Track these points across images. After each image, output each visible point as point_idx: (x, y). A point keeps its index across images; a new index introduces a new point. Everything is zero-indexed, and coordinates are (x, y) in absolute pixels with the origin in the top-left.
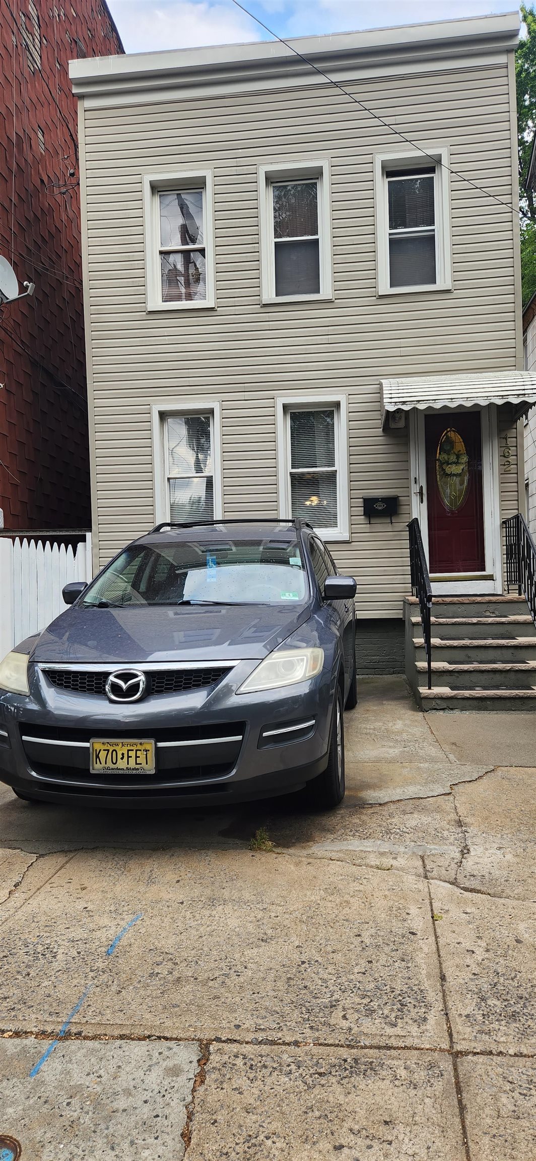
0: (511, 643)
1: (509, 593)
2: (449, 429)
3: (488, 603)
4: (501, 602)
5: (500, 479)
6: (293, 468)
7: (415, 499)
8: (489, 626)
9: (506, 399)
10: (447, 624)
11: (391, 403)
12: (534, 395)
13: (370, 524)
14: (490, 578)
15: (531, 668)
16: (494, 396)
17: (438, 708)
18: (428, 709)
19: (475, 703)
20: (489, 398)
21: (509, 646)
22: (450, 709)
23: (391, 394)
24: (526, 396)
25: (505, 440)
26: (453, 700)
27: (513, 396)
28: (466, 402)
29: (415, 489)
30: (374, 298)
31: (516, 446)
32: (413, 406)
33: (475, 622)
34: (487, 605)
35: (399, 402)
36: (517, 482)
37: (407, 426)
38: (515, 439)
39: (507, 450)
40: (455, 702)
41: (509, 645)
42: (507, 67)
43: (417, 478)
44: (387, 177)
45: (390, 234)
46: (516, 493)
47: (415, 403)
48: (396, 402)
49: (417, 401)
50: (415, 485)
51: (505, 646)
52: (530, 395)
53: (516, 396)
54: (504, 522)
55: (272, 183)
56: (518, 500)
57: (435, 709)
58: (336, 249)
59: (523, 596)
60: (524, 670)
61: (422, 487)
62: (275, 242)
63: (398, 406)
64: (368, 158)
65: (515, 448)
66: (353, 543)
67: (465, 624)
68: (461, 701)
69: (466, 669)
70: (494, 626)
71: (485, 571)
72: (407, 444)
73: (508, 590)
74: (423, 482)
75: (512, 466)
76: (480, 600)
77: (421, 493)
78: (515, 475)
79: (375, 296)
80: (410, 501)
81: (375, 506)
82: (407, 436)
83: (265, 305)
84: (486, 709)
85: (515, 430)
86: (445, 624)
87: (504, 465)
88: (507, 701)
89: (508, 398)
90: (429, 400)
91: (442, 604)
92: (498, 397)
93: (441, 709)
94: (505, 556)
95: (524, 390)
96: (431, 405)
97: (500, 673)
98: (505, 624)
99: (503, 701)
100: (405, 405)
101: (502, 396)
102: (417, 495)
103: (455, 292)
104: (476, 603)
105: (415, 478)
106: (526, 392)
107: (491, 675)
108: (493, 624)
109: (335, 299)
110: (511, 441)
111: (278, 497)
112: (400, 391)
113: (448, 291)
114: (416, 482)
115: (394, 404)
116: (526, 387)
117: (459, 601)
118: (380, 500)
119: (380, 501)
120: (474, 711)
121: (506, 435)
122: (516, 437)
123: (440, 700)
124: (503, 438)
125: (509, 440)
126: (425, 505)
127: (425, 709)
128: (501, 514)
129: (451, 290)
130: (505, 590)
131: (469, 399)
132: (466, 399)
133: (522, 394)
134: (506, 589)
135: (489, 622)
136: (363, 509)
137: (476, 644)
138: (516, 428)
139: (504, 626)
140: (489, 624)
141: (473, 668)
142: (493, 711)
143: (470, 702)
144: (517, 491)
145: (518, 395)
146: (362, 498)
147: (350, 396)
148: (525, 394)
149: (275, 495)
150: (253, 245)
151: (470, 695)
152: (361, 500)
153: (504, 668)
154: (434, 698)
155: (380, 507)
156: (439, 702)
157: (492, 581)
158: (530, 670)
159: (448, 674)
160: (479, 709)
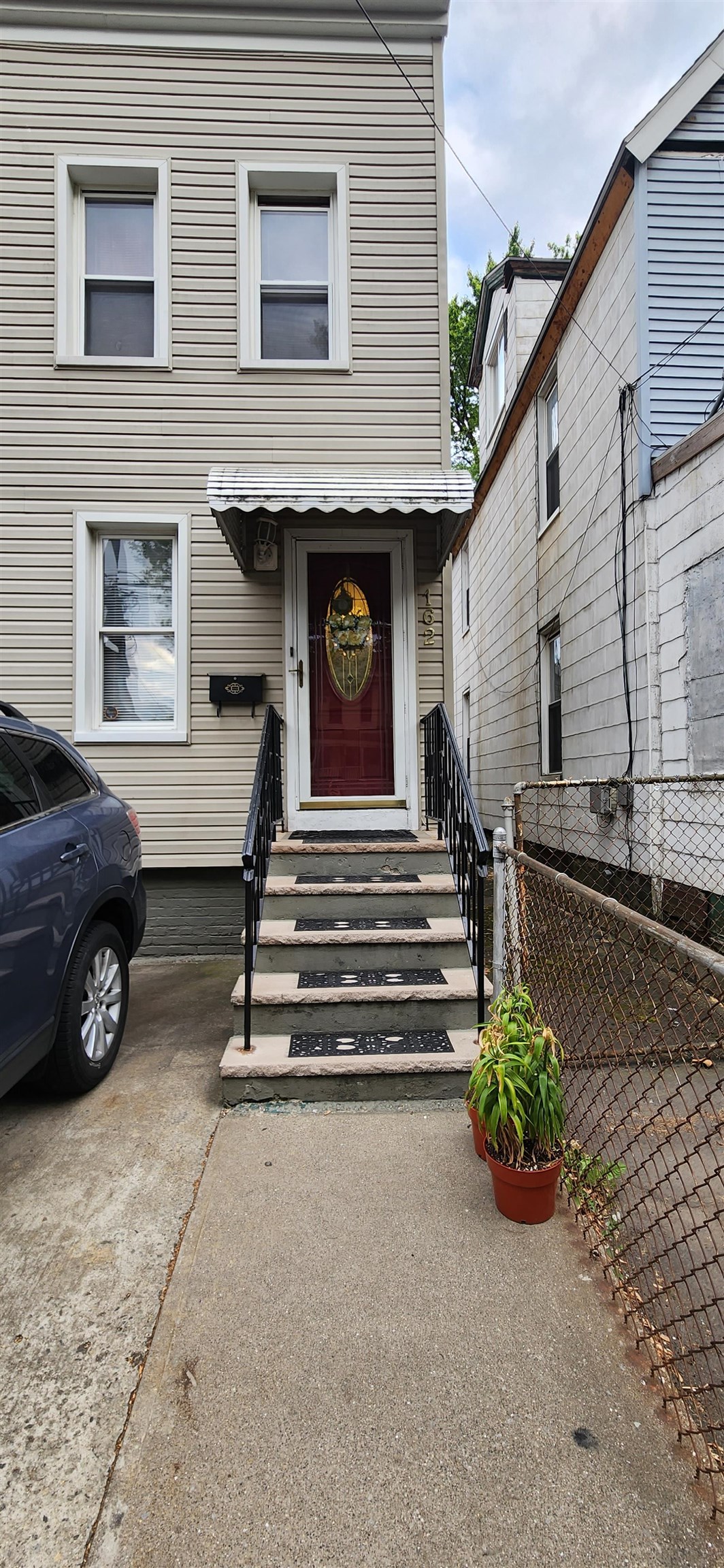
0: (417, 938)
1: (427, 830)
2: (345, 579)
3: (388, 852)
4: (408, 852)
5: (418, 655)
6: (105, 624)
7: (291, 681)
8: (383, 897)
9: (417, 505)
10: (311, 895)
11: (220, 496)
12: (462, 500)
13: (218, 716)
14: (402, 805)
15: (449, 996)
16: (396, 498)
17: (255, 1098)
18: (235, 1102)
19: (333, 1085)
20: (389, 500)
21: (414, 943)
22: (280, 1098)
23: (221, 482)
24: (450, 501)
25: (425, 598)
26: (288, 1081)
27: (428, 500)
28: (350, 504)
29: (290, 664)
30: (235, 373)
31: (442, 609)
32: (258, 505)
33: (359, 890)
34: (387, 856)
35: (234, 496)
36: (442, 662)
37: (280, 569)
38: (440, 598)
39: (428, 613)
40: (292, 1084)
41: (414, 940)
42: (432, 64)
43: (295, 648)
44: (260, 204)
45: (262, 287)
46: (441, 678)
47: (262, 499)
48: (228, 496)
49: (265, 496)
50: (291, 658)
51: (407, 943)
52: (456, 500)
53: (432, 500)
54: (422, 721)
55: (84, 191)
56: (443, 689)
57: (250, 1101)
58: (177, 294)
59: (443, 842)
60: (435, 1000)
61: (301, 662)
62: (86, 280)
63: (232, 503)
64: (227, 167)
65: (439, 611)
66: (193, 747)
67: (343, 895)
68: (303, 1082)
69: (325, 999)
70: (392, 899)
71: (394, 794)
72: (280, 596)
73: (427, 824)
74: (304, 655)
75: (435, 638)
76: (374, 849)
77: (300, 672)
78: (440, 651)
79: (236, 370)
80: (284, 682)
81: (226, 688)
82: (280, 584)
83: (62, 367)
84: (354, 1098)
85: (440, 585)
86: (308, 895)
87: (424, 635)
88: (398, 1080)
89: (419, 503)
90: (287, 496)
91: (312, 853)
92: (404, 500)
93: (260, 1101)
94: (423, 772)
95: (446, 491)
96: (290, 505)
97: (390, 1005)
98: (411, 894)
99: (389, 1080)
100: (244, 503)
101: (410, 498)
102: (294, 674)
103: (355, 374)
104: (368, 852)
105: (292, 649)
106: (450, 494)
107: (375, 1011)
108: (390, 894)
109: (174, 368)
110: (433, 601)
111: (74, 669)
112: (237, 479)
113: (344, 372)
114: (292, 655)
115: (225, 499)
116: (450, 487)
117: (340, 849)
118: (235, 679)
119: (235, 682)
120: (329, 1104)
121: (427, 590)
122: (441, 595)
123: (262, 1080)
124: (423, 595)
125: (431, 598)
126: (305, 691)
127: (228, 1102)
128: (419, 709)
129: (348, 371)
130: (423, 824)
131: (354, 500)
132: (349, 499)
133: (443, 498)
134: (425, 823)
135: (384, 891)
136: (208, 692)
137: (354, 939)
138: (441, 582)
139: (410, 898)
140: (384, 894)
141: (339, 997)
142: (368, 1100)
143: (324, 1084)
144: (443, 675)
145: (437, 498)
146: (208, 675)
147: (194, 518)
148: (447, 498)
149: (70, 665)
150: (46, 275)
151: (322, 1070)
152: (208, 678)
153: (398, 997)
154: (247, 1078)
155: (233, 689)
156: (258, 1085)
157: (404, 810)
158: (446, 1000)
159: (292, 1009)
160: (341, 1098)
